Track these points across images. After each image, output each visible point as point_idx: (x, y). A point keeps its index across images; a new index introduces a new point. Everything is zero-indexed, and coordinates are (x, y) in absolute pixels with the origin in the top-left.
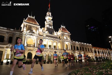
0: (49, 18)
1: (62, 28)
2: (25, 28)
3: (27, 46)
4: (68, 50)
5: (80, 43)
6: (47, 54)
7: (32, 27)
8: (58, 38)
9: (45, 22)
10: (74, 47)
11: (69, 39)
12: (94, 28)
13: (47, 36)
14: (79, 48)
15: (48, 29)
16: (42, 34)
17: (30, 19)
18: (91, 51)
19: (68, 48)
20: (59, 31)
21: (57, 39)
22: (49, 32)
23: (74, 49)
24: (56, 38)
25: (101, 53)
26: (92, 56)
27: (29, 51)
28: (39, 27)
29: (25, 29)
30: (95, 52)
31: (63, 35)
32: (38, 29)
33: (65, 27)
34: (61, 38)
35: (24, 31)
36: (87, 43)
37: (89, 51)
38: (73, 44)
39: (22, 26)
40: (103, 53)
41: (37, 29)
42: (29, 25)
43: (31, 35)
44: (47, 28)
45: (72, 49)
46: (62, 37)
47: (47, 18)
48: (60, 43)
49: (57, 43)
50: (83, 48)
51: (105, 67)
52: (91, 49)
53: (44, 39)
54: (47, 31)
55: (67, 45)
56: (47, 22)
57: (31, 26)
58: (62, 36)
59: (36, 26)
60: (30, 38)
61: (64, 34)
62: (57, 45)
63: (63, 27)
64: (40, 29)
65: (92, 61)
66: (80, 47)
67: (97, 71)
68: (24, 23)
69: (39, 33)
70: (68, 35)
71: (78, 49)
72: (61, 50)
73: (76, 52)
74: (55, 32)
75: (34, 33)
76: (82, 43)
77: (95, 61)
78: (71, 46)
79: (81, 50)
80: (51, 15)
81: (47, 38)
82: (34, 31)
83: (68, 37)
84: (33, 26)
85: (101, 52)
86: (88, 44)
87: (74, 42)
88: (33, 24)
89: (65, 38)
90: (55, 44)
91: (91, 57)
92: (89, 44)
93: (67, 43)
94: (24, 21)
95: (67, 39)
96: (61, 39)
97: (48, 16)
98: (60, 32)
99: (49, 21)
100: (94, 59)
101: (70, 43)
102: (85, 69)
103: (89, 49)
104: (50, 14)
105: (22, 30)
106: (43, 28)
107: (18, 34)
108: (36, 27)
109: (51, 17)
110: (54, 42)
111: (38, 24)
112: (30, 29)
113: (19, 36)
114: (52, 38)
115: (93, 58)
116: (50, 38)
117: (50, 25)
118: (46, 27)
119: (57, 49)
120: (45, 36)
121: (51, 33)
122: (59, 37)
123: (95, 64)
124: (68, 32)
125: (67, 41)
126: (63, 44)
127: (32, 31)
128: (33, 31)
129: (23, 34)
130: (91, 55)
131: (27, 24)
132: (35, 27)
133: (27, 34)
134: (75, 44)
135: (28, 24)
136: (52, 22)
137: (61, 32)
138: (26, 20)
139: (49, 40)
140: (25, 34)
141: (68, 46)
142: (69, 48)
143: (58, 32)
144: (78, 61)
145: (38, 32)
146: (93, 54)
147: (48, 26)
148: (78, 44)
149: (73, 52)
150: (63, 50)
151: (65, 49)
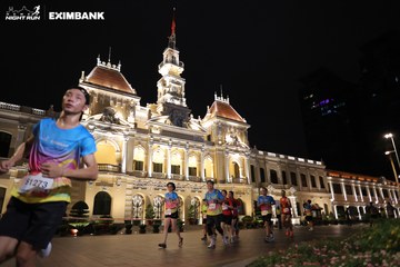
0: (170, 72)
1: (219, 104)
4: (238, 183)
5: (282, 156)
7: (112, 102)
8: (206, 139)
9: (159, 85)
10: (262, 171)
11: (243, 143)
12: (330, 106)
13: (164, 133)
14: (279, 175)
15: (169, 110)
16: (147, 127)
17: (103, 73)
18: (323, 186)
19: (241, 176)
20: (208, 114)
21: (200, 145)
22: (172, 119)
23: (263, 180)
24: (199, 139)
25: (358, 194)
26: (326, 205)
27: (101, 189)
28: (137, 100)
30: (338, 190)
31: (221, 129)
32: (133, 108)
33: (227, 102)
34: (213, 139)
36: (306, 158)
37: (314, 185)
38: (257, 160)
40: (365, 194)
41: (129, 108)
42: (100, 96)
43: (109, 129)
44: (166, 105)
45: (253, 180)
46: (220, 137)
47: (164, 70)
48: (212, 157)
49: (199, 156)
50: (293, 175)
51: (371, 242)
52: (321, 179)
53: (155, 145)
54: (163, 114)
55: (236, 166)
56: (164, 85)
57: (107, 98)
58: (218, 134)
59: (125, 98)
60: (104, 139)
61: (226, 126)
62: (200, 165)
63: (221, 100)
64: (138, 107)
65: (326, 222)
66: (284, 173)
67: (343, 257)
69: (136, 124)
70: (241, 129)
71: (274, 180)
73: (271, 189)
74: (192, 119)
75: (117, 122)
76: (290, 158)
77: (336, 222)
78: (252, 167)
79: (285, 183)
80: (177, 59)
81: (166, 139)
82: (119, 115)
83: (241, 136)
84: (114, 99)
85: (357, 188)
86: (312, 162)
87: (261, 152)
88: (115, 91)
89: (229, 139)
90: (193, 163)
91: (322, 206)
92: (315, 159)
93: (235, 158)
94: (81, 81)
95: (235, 144)
96: (213, 144)
97: (167, 62)
98: (210, 118)
99: (173, 82)
100: (332, 215)
101: (246, 158)
102: (300, 251)
103: (313, 179)
104: (176, 54)
106: (149, 106)
108: (127, 102)
109: (180, 65)
110: (189, 155)
111: (133, 91)
112: (104, 107)
114: (184, 142)
115: (330, 210)
116: (175, 140)
117: (175, 94)
118: (160, 100)
119: (201, 181)
120: (158, 132)
121: (180, 124)
122: (209, 137)
123: (338, 232)
124: (239, 118)
125: (237, 151)
126: (221, 161)
127: (112, 114)
128: (116, 117)
130: (324, 201)
131: (93, 92)
132: (121, 101)
133: (91, 127)
134: (265, 161)
135: (97, 91)
136: (183, 82)
137: (216, 120)
138: (88, 77)
139: (174, 148)
141: (240, 170)
142: (244, 174)
143: (205, 119)
144: (274, 220)
145: (131, 119)
146: (331, 198)
147: (168, 98)
148: (277, 159)
149: (257, 190)
150: (224, 182)
151: (229, 179)
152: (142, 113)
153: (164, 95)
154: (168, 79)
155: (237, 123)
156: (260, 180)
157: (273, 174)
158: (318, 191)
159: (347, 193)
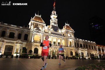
0: (54, 17)
1: (67, 26)
2: (32, 25)
3: (34, 42)
4: (71, 47)
5: (84, 40)
6: (52, 50)
7: (39, 25)
8: (63, 35)
9: (51, 20)
10: (78, 44)
11: (73, 36)
12: (98, 26)
13: (52, 33)
14: (83, 45)
15: (53, 27)
16: (47, 32)
17: (37, 18)
18: (95, 49)
20: (63, 28)
21: (61, 36)
22: (54, 30)
23: (78, 46)
24: (61, 35)
26: (96, 54)
27: (36, 47)
28: (45, 25)
29: (32, 27)
30: (99, 50)
31: (67, 32)
32: (44, 27)
33: (69, 25)
34: (65, 35)
35: (31, 29)
36: (91, 41)
37: (93, 48)
38: (77, 41)
39: (30, 24)
41: (43, 27)
42: (36, 23)
43: (38, 32)
44: (52, 26)
45: (75, 46)
47: (52, 17)
48: (64, 40)
49: (61, 39)
50: (87, 45)
52: (95, 47)
53: (50, 36)
54: (52, 28)
55: (71, 42)
56: (52, 21)
57: (38, 24)
58: (66, 34)
59: (42, 24)
60: (37, 34)
61: (68, 32)
62: (61, 42)
63: (67, 24)
64: (45, 26)
65: (96, 59)
66: (84, 45)
68: (31, 21)
69: (45, 31)
70: (72, 33)
72: (65, 46)
73: (80, 49)
74: (59, 30)
75: (40, 30)
76: (86, 41)
77: (99, 59)
78: (75, 43)
79: (84, 47)
81: (52, 35)
82: (40, 28)
83: (72, 34)
84: (39, 24)
87: (78, 39)
88: (40, 22)
89: (69, 35)
90: (59, 41)
92: (93, 41)
93: (71, 40)
94: (31, 20)
96: (65, 36)
97: (53, 14)
99: (54, 20)
100: (98, 57)
101: (73, 40)
104: (55, 12)
105: (29, 28)
106: (48, 26)
107: (26, 31)
108: (42, 25)
109: (56, 15)
110: (58, 39)
111: (44, 22)
112: (36, 26)
113: (27, 33)
114: (57, 36)
116: (54, 35)
117: (55, 23)
118: (51, 24)
120: (50, 33)
121: (56, 31)
122: (64, 34)
123: (99, 62)
124: (72, 29)
125: (71, 38)
126: (67, 41)
127: (39, 28)
128: (40, 29)
129: (30, 31)
131: (34, 23)
132: (41, 25)
133: (33, 31)
134: (79, 41)
136: (57, 20)
137: (66, 30)
138: (33, 19)
139: (54, 37)
140: (32, 31)
142: (73, 45)
143: (63, 30)
144: (81, 57)
145: (43, 29)
146: (97, 52)
147: (53, 24)
148: (82, 41)
149: (76, 49)
150: (67, 46)
151: (69, 46)
152: (46, 28)
153: (52, 23)
154: (53, 19)
155: (71, 31)
156: (77, 46)
157: (81, 45)
158: (94, 50)
159: (102, 51)
